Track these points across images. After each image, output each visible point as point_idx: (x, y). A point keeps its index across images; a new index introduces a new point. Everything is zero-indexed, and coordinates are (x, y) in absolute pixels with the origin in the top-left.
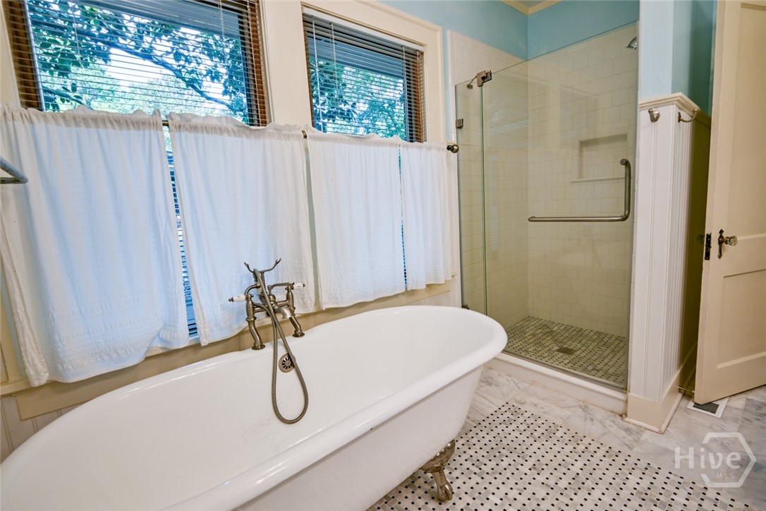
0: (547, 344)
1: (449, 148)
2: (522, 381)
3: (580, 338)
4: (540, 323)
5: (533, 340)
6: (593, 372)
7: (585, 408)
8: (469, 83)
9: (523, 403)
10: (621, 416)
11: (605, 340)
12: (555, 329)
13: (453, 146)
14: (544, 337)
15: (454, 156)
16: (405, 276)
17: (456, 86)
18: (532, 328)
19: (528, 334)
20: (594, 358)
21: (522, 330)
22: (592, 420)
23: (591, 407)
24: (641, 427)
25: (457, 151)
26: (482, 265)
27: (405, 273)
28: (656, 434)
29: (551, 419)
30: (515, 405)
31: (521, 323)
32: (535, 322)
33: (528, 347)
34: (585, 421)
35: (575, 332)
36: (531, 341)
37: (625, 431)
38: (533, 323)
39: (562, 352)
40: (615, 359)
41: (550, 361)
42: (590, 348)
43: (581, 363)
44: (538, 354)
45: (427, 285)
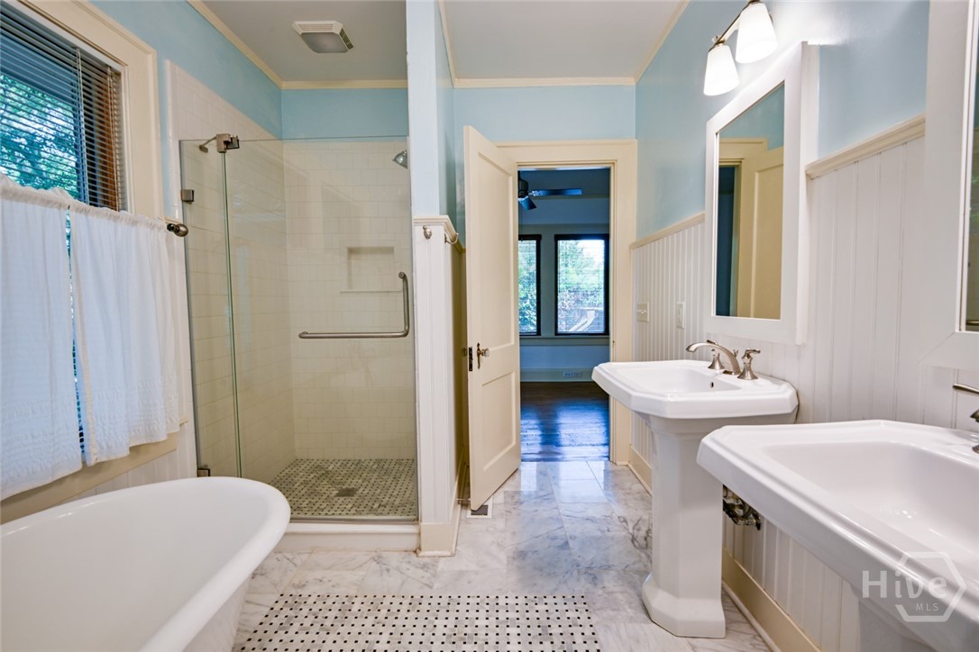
0: (324, 490)
1: (170, 228)
2: (299, 554)
3: (360, 473)
4: (311, 465)
5: (305, 490)
6: (380, 510)
7: (378, 559)
8: (202, 143)
9: (304, 585)
10: (415, 552)
11: (386, 467)
12: (330, 468)
13: (178, 226)
14: (319, 482)
15: (178, 241)
16: (82, 440)
17: (180, 142)
18: (301, 474)
19: (298, 484)
20: (379, 491)
21: (289, 480)
22: (388, 570)
23: (384, 554)
24: (434, 557)
25: (185, 234)
26: (230, 400)
27: (81, 435)
28: (449, 558)
29: (342, 591)
30: (293, 592)
31: (287, 471)
32: (305, 465)
33: (300, 501)
34: (381, 575)
35: (354, 466)
36: (303, 492)
37: (422, 568)
38: (303, 467)
39: (343, 496)
40: (399, 487)
41: (331, 513)
42: (372, 481)
43: (366, 502)
44: (315, 508)
45: (132, 449)
